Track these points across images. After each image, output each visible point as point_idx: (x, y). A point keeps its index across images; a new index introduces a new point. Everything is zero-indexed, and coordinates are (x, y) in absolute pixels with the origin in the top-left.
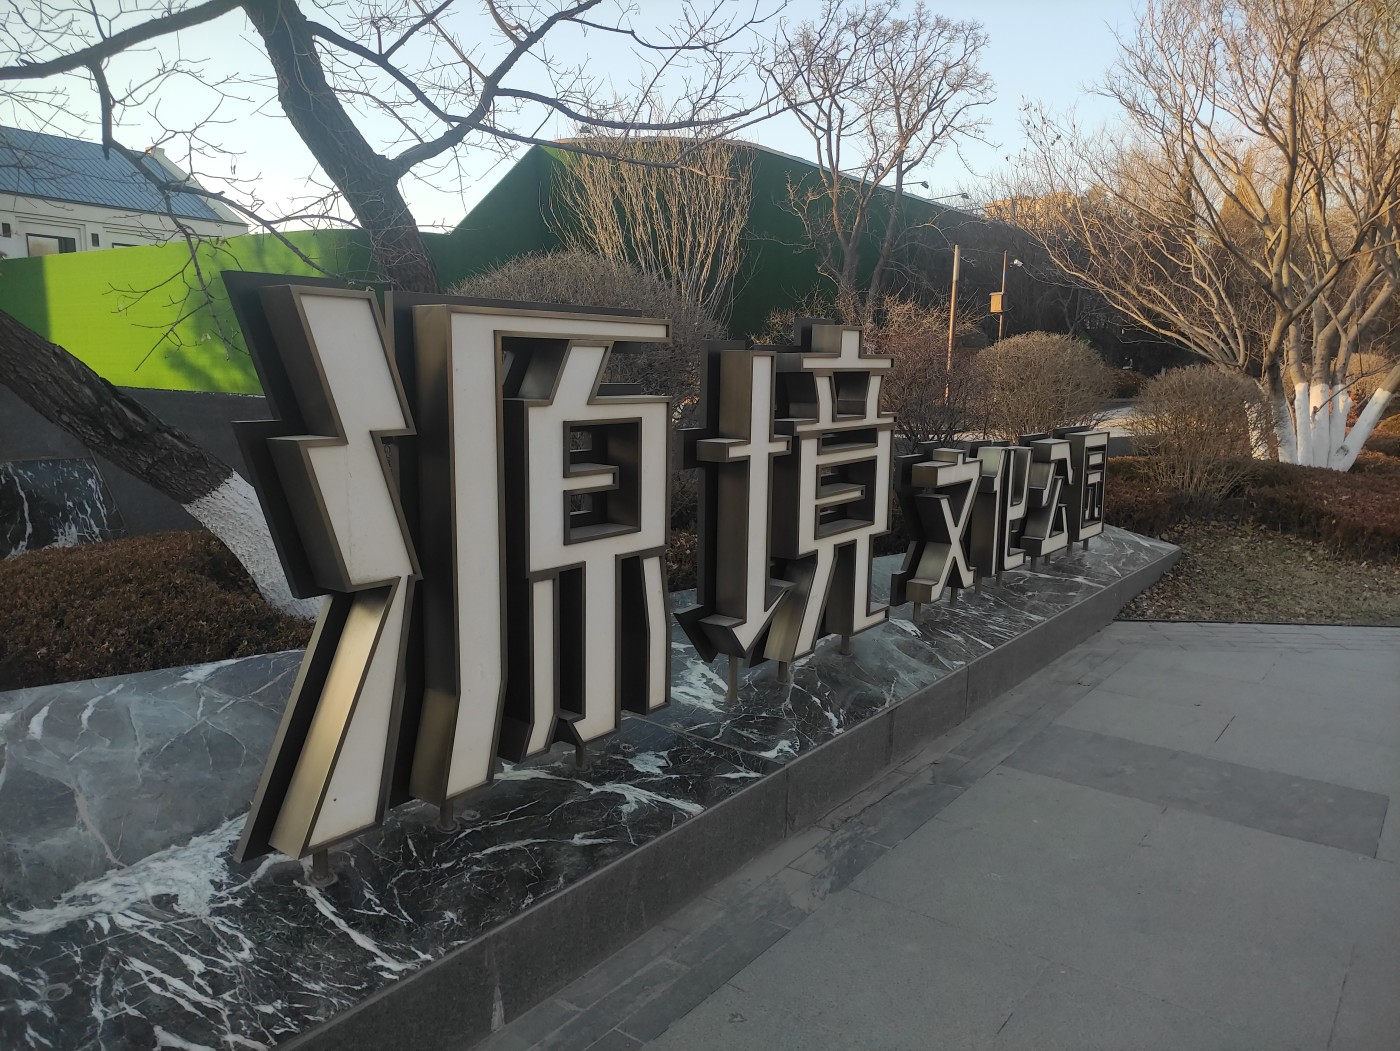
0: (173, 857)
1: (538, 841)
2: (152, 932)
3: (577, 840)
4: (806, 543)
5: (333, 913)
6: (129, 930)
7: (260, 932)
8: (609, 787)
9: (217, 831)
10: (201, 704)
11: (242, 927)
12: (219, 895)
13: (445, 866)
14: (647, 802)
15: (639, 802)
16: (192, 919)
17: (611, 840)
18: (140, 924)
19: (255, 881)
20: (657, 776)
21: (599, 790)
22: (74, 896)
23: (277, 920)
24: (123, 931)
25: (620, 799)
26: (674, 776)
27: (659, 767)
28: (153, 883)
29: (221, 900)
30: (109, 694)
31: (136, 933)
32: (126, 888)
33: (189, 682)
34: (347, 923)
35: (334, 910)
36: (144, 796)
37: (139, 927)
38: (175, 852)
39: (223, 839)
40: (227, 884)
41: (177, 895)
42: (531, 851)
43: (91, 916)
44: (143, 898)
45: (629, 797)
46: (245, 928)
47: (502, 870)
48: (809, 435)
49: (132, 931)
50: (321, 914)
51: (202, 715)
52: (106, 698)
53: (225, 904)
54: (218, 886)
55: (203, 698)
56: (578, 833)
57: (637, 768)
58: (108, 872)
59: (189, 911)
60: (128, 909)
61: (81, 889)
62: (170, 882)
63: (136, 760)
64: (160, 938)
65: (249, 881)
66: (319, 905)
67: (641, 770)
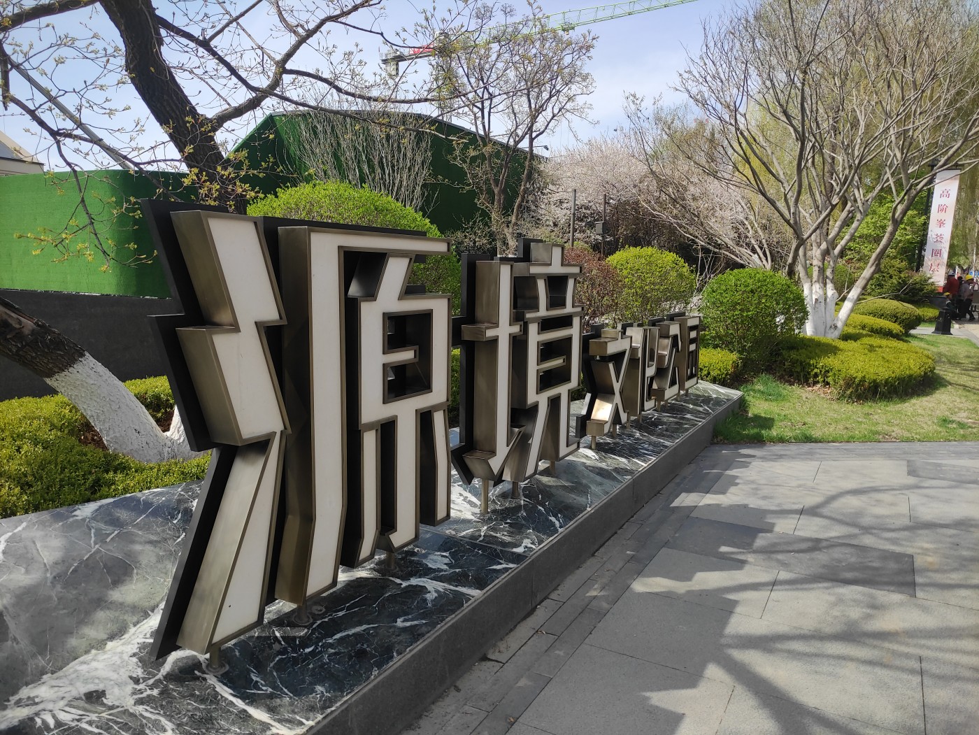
0: (95, 660)
1: (372, 626)
2: (90, 723)
3: (400, 623)
4: (532, 396)
5: (231, 694)
6: (70, 723)
7: (177, 714)
8: (414, 581)
9: (126, 636)
10: (92, 535)
11: (162, 712)
12: (138, 687)
13: (308, 650)
14: (442, 591)
15: (437, 591)
16: (120, 709)
17: (424, 622)
18: (78, 717)
19: (164, 674)
20: (445, 571)
21: (407, 584)
22: (20, 699)
23: (188, 704)
24: (66, 724)
25: (423, 589)
26: (457, 570)
27: (445, 564)
28: (83, 682)
29: (141, 692)
30: (15, 531)
31: (77, 725)
32: (61, 689)
33: (79, 518)
34: (244, 702)
35: (232, 692)
36: (61, 612)
37: (78, 720)
38: (96, 655)
39: (132, 642)
40: (143, 678)
41: (105, 691)
42: (368, 634)
43: (37, 714)
44: (78, 696)
45: (429, 588)
46: (164, 713)
47: (351, 651)
48: (533, 320)
49: (73, 724)
50: (222, 697)
51: (95, 544)
52: (14, 534)
53: (144, 695)
54: (136, 681)
55: (93, 531)
56: (399, 617)
57: (430, 566)
58: (45, 677)
59: (117, 703)
60: (66, 705)
61: (25, 692)
62: (97, 681)
63: (49, 584)
64: (97, 727)
65: (160, 674)
66: (218, 689)
67: (434, 568)
